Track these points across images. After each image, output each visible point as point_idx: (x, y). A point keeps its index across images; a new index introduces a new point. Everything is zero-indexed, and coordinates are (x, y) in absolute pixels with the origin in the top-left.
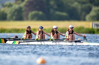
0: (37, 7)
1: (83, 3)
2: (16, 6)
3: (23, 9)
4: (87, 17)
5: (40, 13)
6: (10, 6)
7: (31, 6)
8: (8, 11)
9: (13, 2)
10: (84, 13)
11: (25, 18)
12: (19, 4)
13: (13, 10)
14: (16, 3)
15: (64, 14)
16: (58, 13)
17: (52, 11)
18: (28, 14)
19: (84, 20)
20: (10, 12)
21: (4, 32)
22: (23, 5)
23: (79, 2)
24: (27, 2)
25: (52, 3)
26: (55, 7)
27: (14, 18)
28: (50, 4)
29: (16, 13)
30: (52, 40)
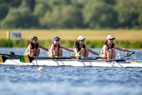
30: (80, 58)
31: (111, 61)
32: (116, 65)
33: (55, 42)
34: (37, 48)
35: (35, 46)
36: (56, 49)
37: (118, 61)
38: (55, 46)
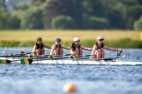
0: (65, 10)
1: (130, 4)
2: (34, 9)
3: (44, 13)
4: (136, 24)
5: (69, 18)
6: (25, 8)
7: (55, 9)
8: (21, 15)
9: (29, 3)
10: (130, 19)
11: (46, 26)
12: (38, 5)
13: (30, 15)
14: (33, 4)
15: (103, 20)
16: (93, 18)
17: (85, 15)
18: (50, 20)
19: (132, 28)
20: (26, 18)
21: (17, 46)
22: (43, 6)
23: (124, 3)
24: (49, 3)
25: (85, 4)
26: (90, 10)
27: (31, 25)
28: (82, 6)
29: (34, 19)
30: (72, 58)
31: (99, 60)
32: (104, 62)
33: (56, 43)
34: (42, 48)
35: (40, 46)
36: (57, 49)
37: (106, 60)
38: (56, 46)
